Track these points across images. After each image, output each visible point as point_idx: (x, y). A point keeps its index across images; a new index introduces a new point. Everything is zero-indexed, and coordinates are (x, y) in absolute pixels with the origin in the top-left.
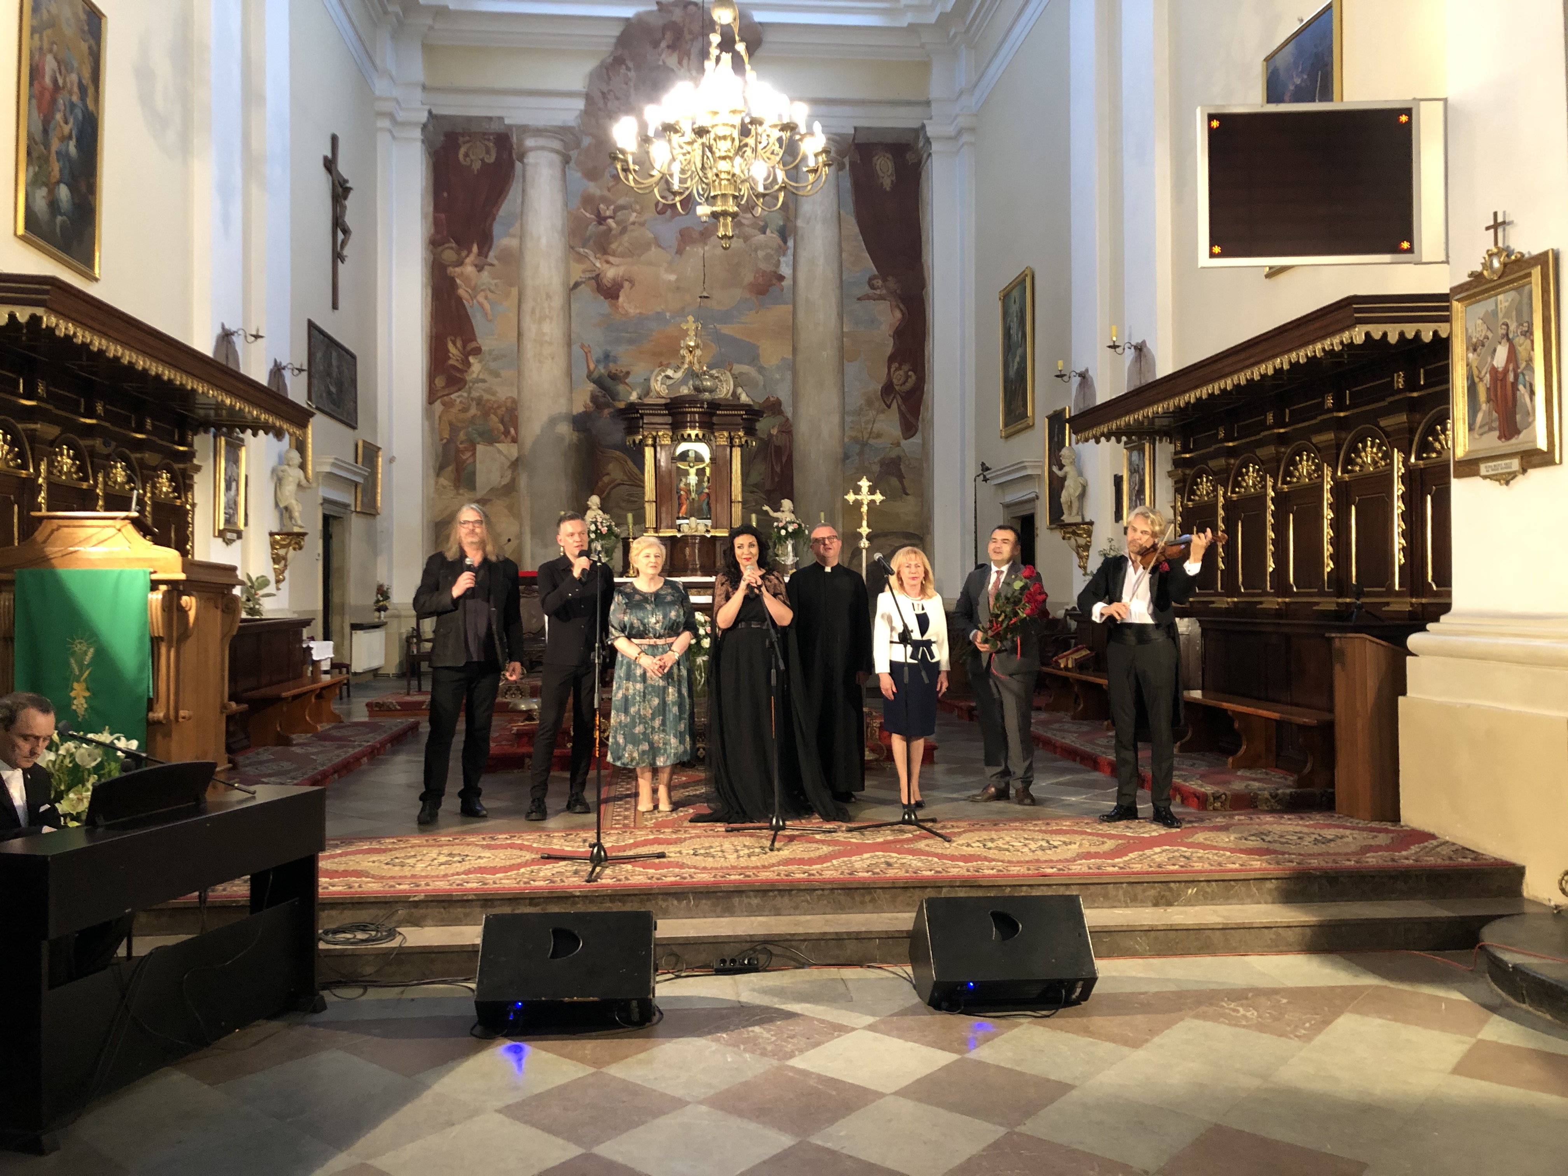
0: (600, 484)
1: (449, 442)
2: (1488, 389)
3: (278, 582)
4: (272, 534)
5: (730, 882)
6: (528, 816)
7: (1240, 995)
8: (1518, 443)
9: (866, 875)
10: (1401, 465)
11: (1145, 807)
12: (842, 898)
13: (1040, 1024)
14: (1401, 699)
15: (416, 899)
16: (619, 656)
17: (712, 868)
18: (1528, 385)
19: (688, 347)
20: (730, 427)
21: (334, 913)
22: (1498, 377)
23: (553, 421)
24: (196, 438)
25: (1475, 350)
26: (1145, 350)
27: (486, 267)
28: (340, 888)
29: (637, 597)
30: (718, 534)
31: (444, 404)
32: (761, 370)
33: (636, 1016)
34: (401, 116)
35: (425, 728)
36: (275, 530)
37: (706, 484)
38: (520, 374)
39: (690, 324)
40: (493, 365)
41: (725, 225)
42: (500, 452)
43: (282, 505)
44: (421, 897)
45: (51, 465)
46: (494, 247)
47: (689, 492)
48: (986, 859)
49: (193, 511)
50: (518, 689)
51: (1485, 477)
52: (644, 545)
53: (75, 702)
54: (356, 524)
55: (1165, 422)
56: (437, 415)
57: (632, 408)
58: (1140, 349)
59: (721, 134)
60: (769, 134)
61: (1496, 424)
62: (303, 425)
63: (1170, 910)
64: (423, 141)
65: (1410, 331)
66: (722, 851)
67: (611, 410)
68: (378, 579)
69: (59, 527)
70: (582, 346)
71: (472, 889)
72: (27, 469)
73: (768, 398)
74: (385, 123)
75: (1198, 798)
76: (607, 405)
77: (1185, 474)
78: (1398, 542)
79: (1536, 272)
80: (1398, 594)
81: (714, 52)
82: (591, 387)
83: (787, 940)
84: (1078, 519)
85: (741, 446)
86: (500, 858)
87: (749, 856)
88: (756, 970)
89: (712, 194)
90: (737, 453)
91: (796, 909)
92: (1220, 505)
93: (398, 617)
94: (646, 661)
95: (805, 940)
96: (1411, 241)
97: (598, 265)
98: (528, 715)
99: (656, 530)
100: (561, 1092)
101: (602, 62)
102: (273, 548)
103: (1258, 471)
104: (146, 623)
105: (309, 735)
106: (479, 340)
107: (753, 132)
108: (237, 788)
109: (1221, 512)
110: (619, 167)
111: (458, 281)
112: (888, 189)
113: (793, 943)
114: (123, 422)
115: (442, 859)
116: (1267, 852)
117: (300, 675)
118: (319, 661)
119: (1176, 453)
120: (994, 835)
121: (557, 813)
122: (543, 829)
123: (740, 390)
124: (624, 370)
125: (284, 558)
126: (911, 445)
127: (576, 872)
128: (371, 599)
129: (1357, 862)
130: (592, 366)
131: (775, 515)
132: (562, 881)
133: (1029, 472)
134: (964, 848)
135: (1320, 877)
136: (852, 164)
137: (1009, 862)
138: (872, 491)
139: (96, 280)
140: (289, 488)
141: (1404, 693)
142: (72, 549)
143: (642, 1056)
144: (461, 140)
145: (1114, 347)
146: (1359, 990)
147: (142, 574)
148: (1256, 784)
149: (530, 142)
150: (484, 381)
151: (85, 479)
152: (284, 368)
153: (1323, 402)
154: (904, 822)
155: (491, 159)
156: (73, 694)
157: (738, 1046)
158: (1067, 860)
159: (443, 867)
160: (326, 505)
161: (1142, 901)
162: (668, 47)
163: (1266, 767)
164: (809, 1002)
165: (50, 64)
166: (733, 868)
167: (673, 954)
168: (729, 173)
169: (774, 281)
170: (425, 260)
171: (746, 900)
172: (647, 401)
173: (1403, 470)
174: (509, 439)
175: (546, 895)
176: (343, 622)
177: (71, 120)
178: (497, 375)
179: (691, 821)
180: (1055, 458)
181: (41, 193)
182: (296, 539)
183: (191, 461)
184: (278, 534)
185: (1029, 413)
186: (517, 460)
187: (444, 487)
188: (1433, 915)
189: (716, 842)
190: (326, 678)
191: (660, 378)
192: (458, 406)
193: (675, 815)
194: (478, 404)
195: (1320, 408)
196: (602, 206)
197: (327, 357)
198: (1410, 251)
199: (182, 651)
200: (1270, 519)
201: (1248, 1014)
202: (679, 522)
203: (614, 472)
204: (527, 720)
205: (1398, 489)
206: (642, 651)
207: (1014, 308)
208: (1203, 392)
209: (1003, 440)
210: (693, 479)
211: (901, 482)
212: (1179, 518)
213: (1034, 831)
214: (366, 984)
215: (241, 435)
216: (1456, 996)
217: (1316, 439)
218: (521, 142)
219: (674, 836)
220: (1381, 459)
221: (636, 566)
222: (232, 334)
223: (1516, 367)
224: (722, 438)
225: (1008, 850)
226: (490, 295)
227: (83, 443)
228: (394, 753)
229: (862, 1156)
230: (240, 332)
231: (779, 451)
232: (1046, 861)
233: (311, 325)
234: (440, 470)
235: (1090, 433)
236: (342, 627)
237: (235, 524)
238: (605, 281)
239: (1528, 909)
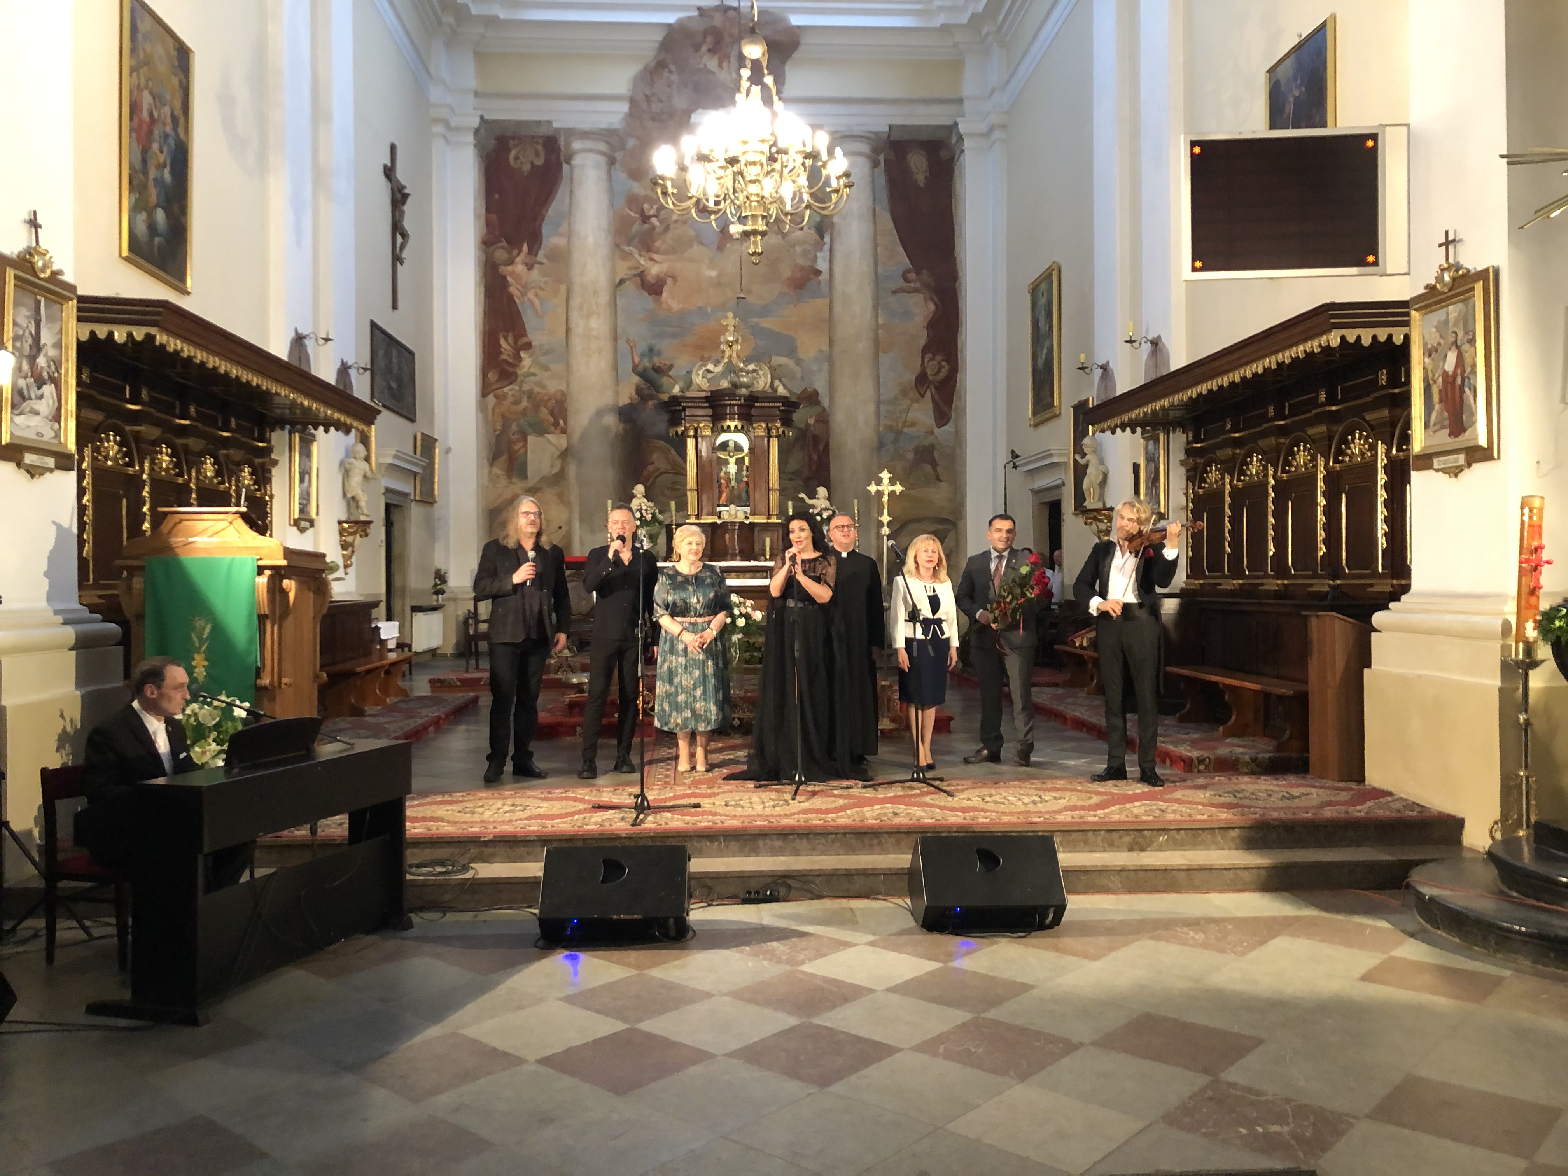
0: (645, 473)
1: (502, 433)
2: (1440, 391)
3: (346, 567)
4: (340, 523)
5: (757, 827)
6: (580, 775)
7: (1193, 923)
8: (1463, 440)
9: (875, 822)
10: (1384, 457)
11: (1133, 770)
12: (853, 841)
13: (1015, 943)
14: (1366, 671)
15: (486, 839)
16: (663, 632)
17: (741, 816)
18: (1472, 389)
19: (727, 342)
20: (767, 418)
21: (416, 851)
22: (1449, 380)
23: (600, 413)
24: (273, 434)
25: (1430, 355)
26: (1160, 345)
27: (536, 266)
28: (421, 830)
29: (680, 579)
30: (755, 521)
31: (496, 397)
32: (798, 362)
33: (673, 933)
34: (454, 122)
35: (486, 700)
36: (343, 518)
37: (745, 473)
38: (568, 367)
39: (730, 320)
40: (543, 359)
41: (755, 243)
42: (550, 442)
43: (349, 495)
44: (491, 837)
45: (153, 462)
46: (543, 246)
47: (728, 480)
48: (983, 810)
49: (271, 502)
50: (569, 666)
51: (1437, 470)
52: (687, 533)
53: (196, 670)
54: (416, 512)
55: (1178, 413)
56: (490, 408)
57: (675, 400)
58: (1155, 343)
59: (751, 160)
60: (794, 159)
61: (1447, 423)
62: (370, 422)
63: (1143, 854)
64: (475, 146)
65: (1382, 334)
66: (751, 803)
67: (655, 401)
68: (436, 564)
69: (181, 521)
70: (628, 341)
71: (533, 832)
72: (134, 467)
73: (806, 389)
74: (439, 129)
75: (1184, 761)
76: (652, 397)
77: (1196, 463)
78: (1382, 528)
79: (1479, 286)
80: (1382, 576)
81: (745, 84)
82: (636, 379)
83: (803, 875)
84: (1100, 506)
85: (778, 436)
86: (557, 807)
87: (774, 807)
88: (778, 901)
89: (744, 214)
90: (774, 443)
91: (813, 850)
92: (1227, 492)
93: (455, 600)
94: (688, 638)
95: (819, 876)
96: (1376, 254)
97: (642, 262)
98: (579, 688)
99: (698, 517)
100: (610, 987)
101: (646, 68)
102: (341, 535)
103: (1261, 460)
104: (255, 603)
105: (380, 707)
106: (529, 336)
107: (779, 160)
108: (339, 741)
109: (1228, 500)
110: (659, 191)
111: (509, 279)
112: (922, 185)
113: (810, 878)
114: (211, 421)
115: (507, 808)
116: (1236, 806)
117: (368, 653)
118: (386, 640)
119: (1188, 443)
120: (993, 792)
121: (606, 772)
122: (594, 786)
123: (777, 383)
124: (668, 363)
125: (352, 545)
126: (944, 433)
127: (623, 819)
128: (429, 583)
129: (1314, 814)
130: (637, 360)
131: (811, 502)
132: (611, 825)
133: (1056, 459)
134: (965, 801)
135: (1278, 826)
136: (886, 161)
137: (1002, 813)
138: (892, 482)
139: (188, 293)
140: (356, 479)
141: (1369, 666)
142: (190, 540)
143: (677, 962)
144: (511, 142)
145: (1131, 341)
146: (1298, 919)
147: (250, 562)
148: (1241, 750)
149: (577, 145)
150: (534, 375)
151: (181, 474)
152: (350, 367)
153: (1317, 397)
154: (913, 780)
155: (540, 162)
156: (194, 663)
157: (759, 956)
158: (1054, 812)
159: (507, 814)
160: (389, 495)
161: (1118, 847)
162: (709, 50)
163: (1254, 736)
164: (821, 925)
165: (147, 99)
166: (759, 815)
167: (706, 886)
168: (758, 195)
169: (812, 276)
170: (478, 259)
171: (768, 842)
172: (689, 394)
173: (1385, 461)
174: (558, 431)
175: (597, 836)
176: (404, 605)
177: (165, 149)
178: (546, 368)
179: (724, 779)
180: (1079, 449)
181: (142, 217)
182: (362, 526)
183: (270, 455)
184: (346, 522)
185: (1056, 403)
186: (566, 449)
187: (498, 476)
188: (1374, 859)
189: (746, 796)
190: (393, 656)
191: (701, 372)
192: (510, 399)
193: (710, 774)
194: (529, 397)
195: (1314, 403)
196: (646, 206)
197: (388, 355)
198: (1376, 263)
199: (284, 626)
200: (1271, 506)
201: (1197, 937)
202: (719, 509)
203: (658, 461)
204: (578, 693)
205: (1382, 478)
206: (684, 629)
207: (1042, 301)
208: (1213, 384)
209: (1032, 428)
210: (732, 468)
211: (935, 470)
212: (1191, 505)
213: (1030, 788)
214: (444, 908)
215: (313, 431)
216: (1383, 924)
217: (1311, 431)
218: (568, 145)
219: (709, 791)
220: (1368, 450)
221: (679, 551)
222: (305, 337)
223: (1463, 372)
224: (760, 429)
225: (1003, 803)
226: (540, 293)
227: (179, 441)
228: (457, 723)
229: (853, 1032)
230: (311, 335)
231: (816, 439)
232: (1035, 812)
233: (374, 326)
234: (493, 460)
235: (1105, 425)
236: (404, 610)
237: (309, 513)
238: (649, 278)
239: (1467, 855)
